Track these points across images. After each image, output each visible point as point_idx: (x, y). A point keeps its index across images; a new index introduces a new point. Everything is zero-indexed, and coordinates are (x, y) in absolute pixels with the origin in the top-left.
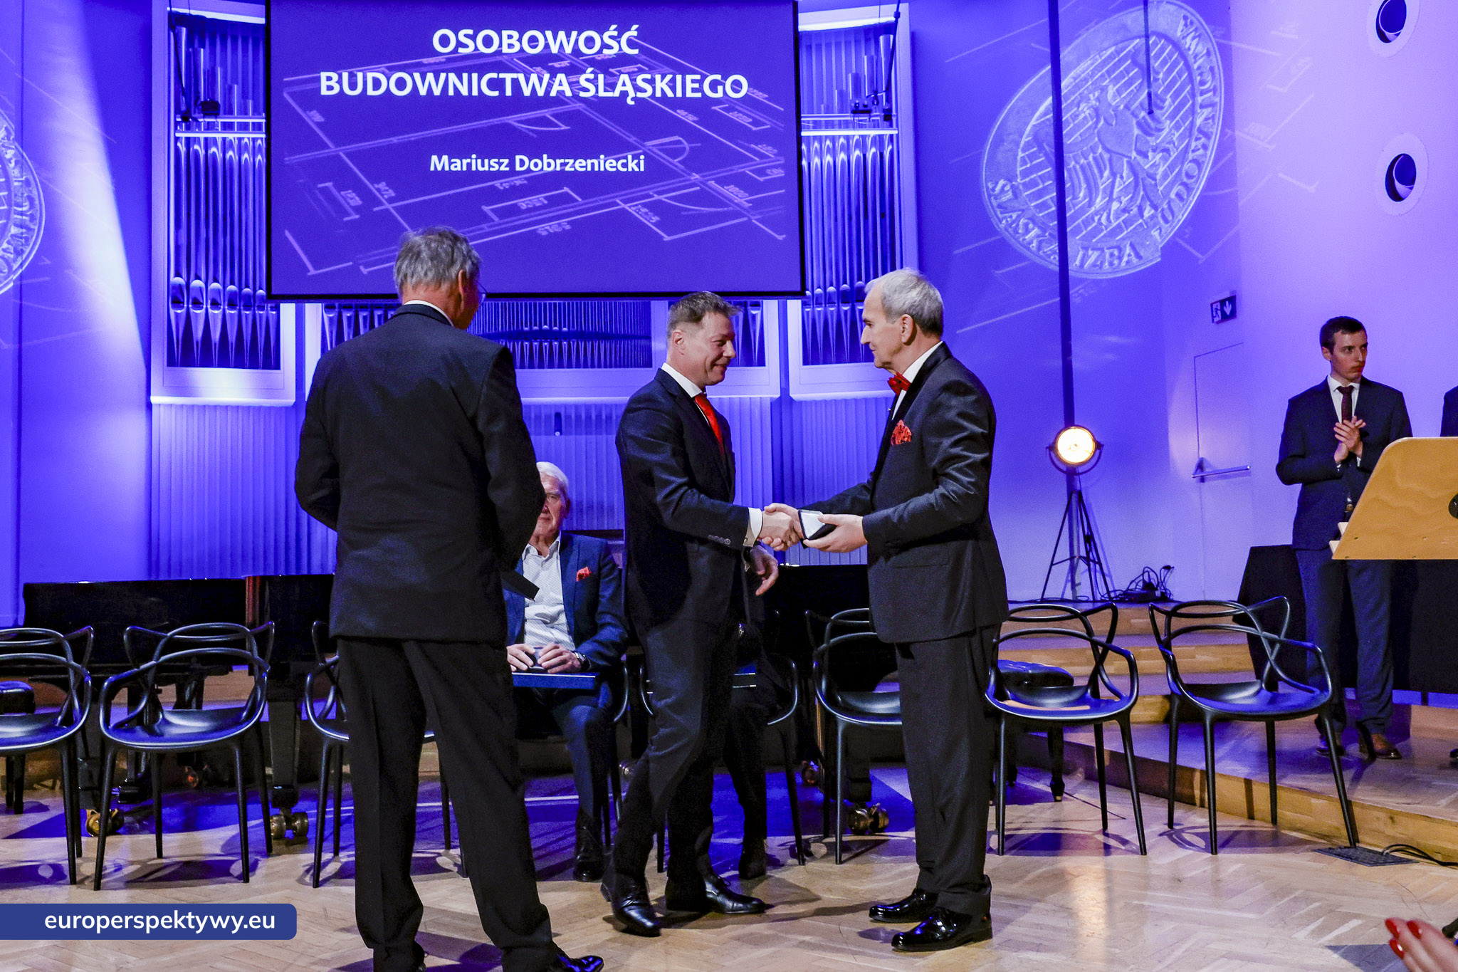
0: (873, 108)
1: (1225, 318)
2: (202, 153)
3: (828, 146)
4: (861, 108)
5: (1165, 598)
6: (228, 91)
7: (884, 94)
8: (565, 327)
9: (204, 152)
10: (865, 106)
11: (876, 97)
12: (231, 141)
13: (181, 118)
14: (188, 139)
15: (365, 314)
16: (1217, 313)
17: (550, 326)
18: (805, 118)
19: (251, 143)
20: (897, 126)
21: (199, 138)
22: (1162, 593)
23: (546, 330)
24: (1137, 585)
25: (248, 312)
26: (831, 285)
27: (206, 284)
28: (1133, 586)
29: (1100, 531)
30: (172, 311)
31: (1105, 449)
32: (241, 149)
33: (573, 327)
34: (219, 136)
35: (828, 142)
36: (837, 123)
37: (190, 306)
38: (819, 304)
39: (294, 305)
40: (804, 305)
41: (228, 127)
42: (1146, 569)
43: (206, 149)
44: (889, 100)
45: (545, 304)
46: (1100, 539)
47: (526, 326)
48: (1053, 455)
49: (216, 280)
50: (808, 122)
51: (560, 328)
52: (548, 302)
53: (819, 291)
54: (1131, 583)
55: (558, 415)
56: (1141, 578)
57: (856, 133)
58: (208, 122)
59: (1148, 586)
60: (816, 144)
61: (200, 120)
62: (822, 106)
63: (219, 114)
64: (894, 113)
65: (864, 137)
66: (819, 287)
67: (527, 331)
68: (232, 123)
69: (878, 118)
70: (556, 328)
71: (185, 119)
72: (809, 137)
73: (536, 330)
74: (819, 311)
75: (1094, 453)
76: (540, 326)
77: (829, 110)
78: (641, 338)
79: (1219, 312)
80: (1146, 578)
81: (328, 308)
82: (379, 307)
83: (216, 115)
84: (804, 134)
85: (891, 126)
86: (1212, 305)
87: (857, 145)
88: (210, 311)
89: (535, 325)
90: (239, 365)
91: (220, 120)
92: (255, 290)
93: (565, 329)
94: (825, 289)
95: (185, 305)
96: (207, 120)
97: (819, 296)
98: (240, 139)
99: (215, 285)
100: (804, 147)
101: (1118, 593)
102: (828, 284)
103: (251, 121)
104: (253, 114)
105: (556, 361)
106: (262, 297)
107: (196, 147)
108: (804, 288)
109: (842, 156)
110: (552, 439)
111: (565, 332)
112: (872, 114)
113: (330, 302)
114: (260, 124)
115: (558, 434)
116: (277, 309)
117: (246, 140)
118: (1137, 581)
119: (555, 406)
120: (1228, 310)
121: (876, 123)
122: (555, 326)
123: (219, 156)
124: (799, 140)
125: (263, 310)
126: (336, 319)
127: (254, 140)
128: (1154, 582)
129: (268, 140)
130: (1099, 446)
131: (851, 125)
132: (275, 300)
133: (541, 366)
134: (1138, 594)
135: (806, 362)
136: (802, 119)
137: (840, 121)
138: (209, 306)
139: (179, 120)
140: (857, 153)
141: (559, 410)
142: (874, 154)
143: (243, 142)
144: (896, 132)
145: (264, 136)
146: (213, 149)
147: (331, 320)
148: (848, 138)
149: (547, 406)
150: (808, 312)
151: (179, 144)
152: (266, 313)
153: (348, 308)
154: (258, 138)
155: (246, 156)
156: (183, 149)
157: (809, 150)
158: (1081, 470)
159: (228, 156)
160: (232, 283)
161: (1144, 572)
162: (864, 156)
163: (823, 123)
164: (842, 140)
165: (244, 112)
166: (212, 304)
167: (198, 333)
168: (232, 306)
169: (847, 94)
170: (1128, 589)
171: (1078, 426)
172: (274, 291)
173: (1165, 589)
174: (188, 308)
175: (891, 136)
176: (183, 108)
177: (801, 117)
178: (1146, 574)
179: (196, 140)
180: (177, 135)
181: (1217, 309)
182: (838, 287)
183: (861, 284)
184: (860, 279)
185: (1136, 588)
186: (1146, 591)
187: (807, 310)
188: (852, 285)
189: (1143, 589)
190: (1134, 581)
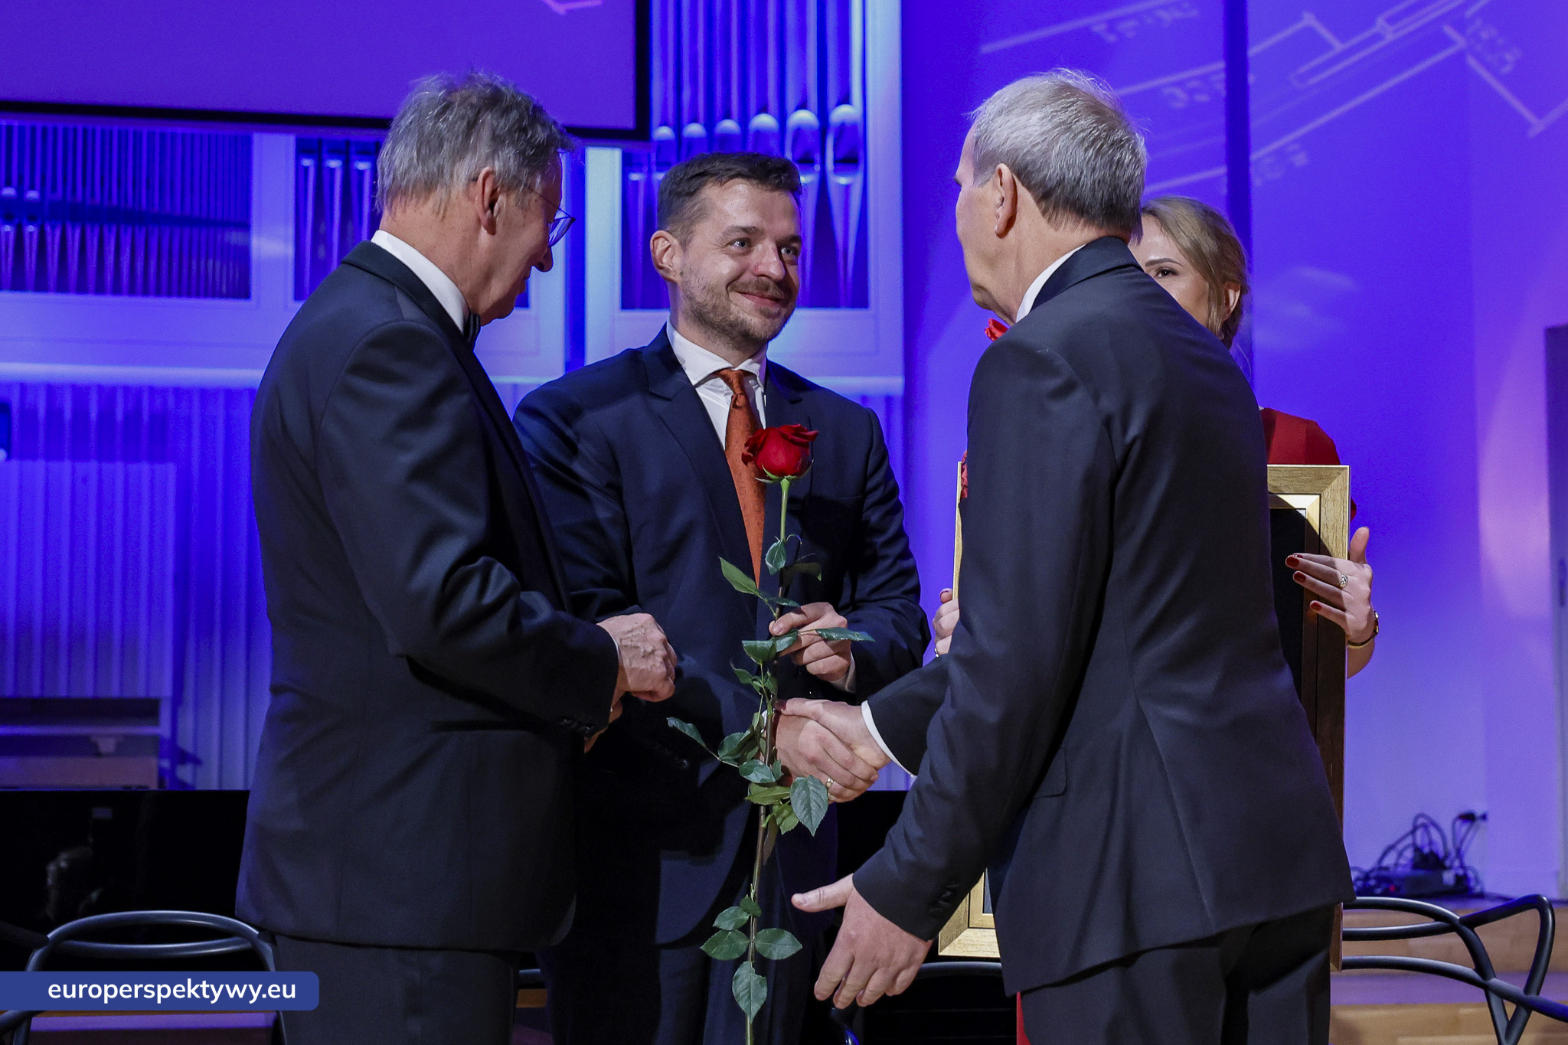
5: (1463, 890)
8: (32, 189)
22: (1457, 876)
24: (1400, 854)
28: (1389, 861)
33: (54, 189)
38: (662, 166)
40: (628, 165)
42: (1421, 821)
53: (664, 132)
54: (1386, 853)
56: (1409, 840)
59: (1429, 862)
66: (664, 123)
78: (224, 224)
80: (1421, 842)
94: (678, 128)
97: (663, 143)
102: (685, 117)
118: (1400, 847)
128: (1440, 852)
134: (1403, 879)
135: (628, 302)
150: (636, 183)
161: (1413, 832)
170: (1380, 864)
173: (1462, 866)
178: (1419, 833)
182: (710, 125)
183: (765, 121)
184: (763, 109)
185: (1396, 865)
186: (1420, 873)
187: (635, 177)
188: (744, 121)
189: (1415, 865)
190: (1391, 848)
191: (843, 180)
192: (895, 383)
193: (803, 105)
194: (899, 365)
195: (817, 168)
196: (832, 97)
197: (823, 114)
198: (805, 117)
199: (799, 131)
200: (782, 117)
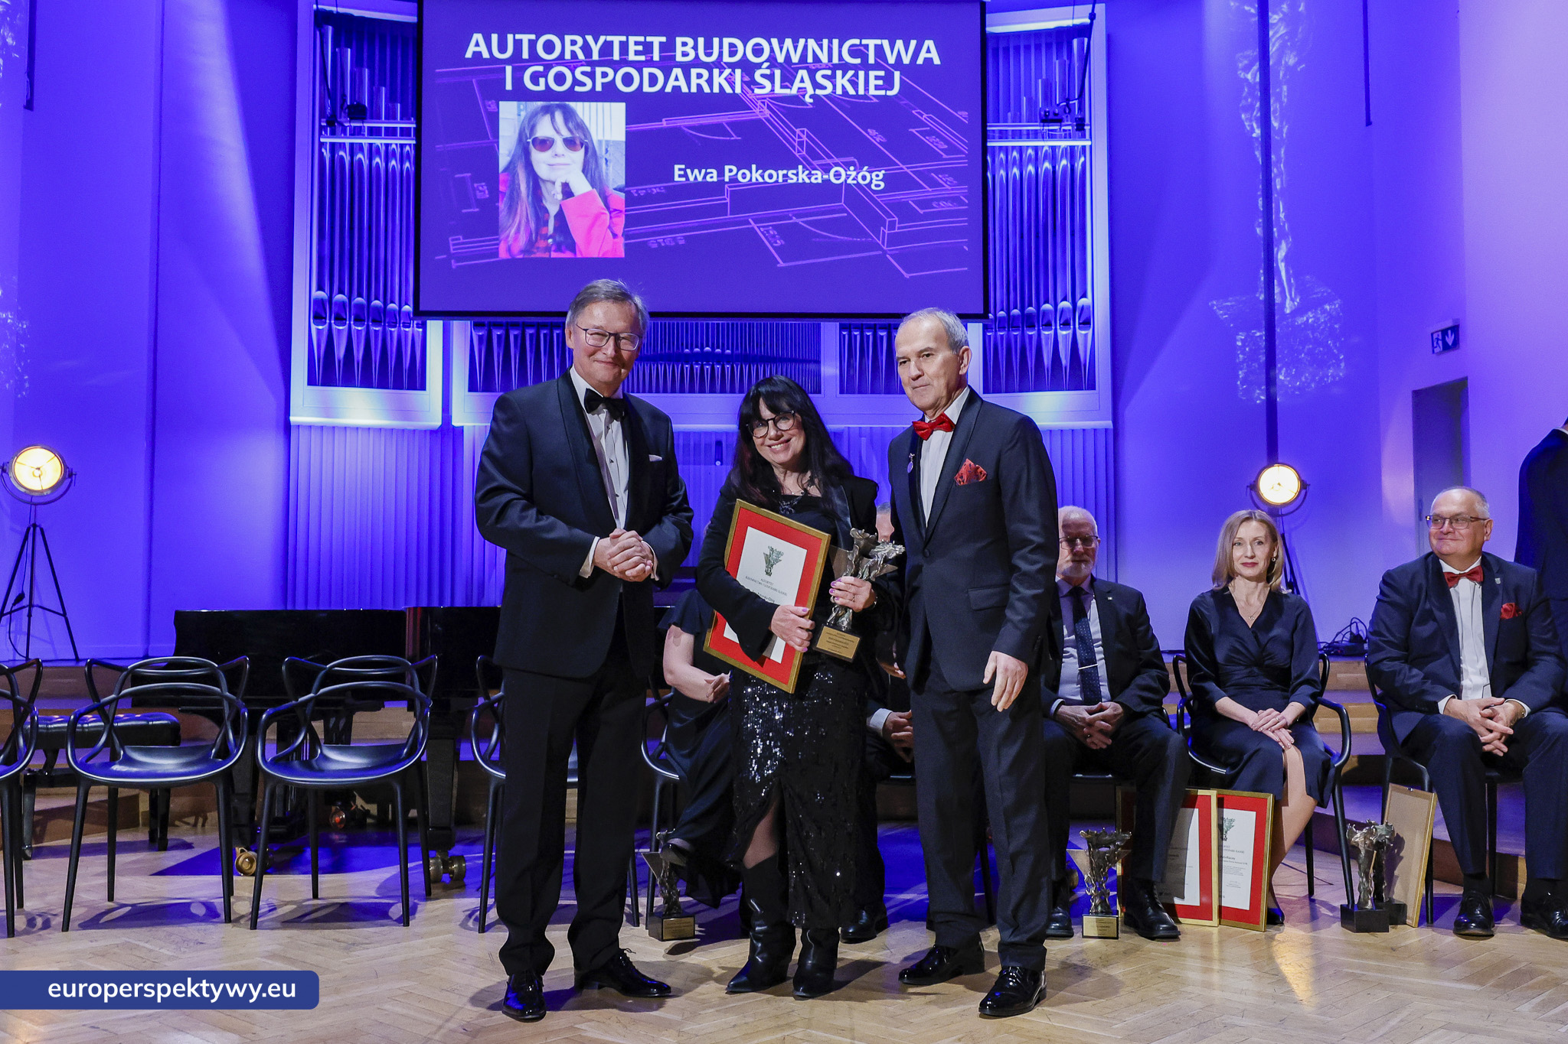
0: (1064, 117)
1: (1446, 347)
2: (347, 159)
3: (1015, 157)
4: (1051, 116)
6: (374, 96)
7: (1076, 102)
8: (728, 349)
9: (349, 158)
10: (1055, 114)
11: (1068, 105)
12: (378, 146)
13: (326, 122)
14: (332, 145)
15: (516, 333)
16: (1437, 343)
17: (713, 349)
18: (992, 127)
19: (399, 149)
20: (1091, 138)
21: (344, 144)
23: (707, 352)
24: (1343, 637)
25: (393, 329)
26: (1016, 308)
27: (350, 298)
28: (1339, 639)
29: (1304, 576)
30: (314, 327)
31: (1311, 489)
32: (389, 155)
33: (737, 349)
34: (365, 142)
35: (1015, 154)
36: (1025, 133)
37: (333, 322)
38: (1002, 328)
39: (441, 322)
40: (986, 328)
41: (374, 132)
42: (1354, 621)
43: (352, 155)
44: (1081, 108)
45: (707, 324)
46: (1303, 585)
47: (687, 348)
48: (1253, 493)
49: (360, 295)
50: (994, 131)
51: (723, 350)
52: (710, 322)
53: (1002, 313)
54: (1337, 635)
55: (719, 444)
57: (1046, 144)
58: (355, 127)
59: (1356, 638)
60: (1002, 155)
61: (346, 125)
62: (1009, 114)
63: (366, 119)
64: (1087, 121)
65: (1053, 148)
66: (1002, 310)
67: (687, 354)
68: (381, 128)
69: (1070, 128)
70: (718, 350)
71: (332, 124)
72: (994, 147)
73: (697, 352)
74: (1002, 336)
75: (1300, 492)
76: (702, 348)
77: (1017, 118)
78: (809, 361)
79: (1440, 342)
80: (1354, 630)
81: (477, 326)
82: (530, 325)
83: (363, 119)
84: (989, 144)
85: (1083, 137)
86: (1432, 334)
87: (1046, 157)
88: (353, 327)
89: (697, 347)
90: (382, 385)
91: (366, 125)
92: (400, 307)
93: (728, 351)
94: (1008, 312)
95: (328, 321)
96: (353, 125)
97: (1001, 319)
98: (387, 145)
99: (360, 299)
100: (989, 158)
101: (1322, 645)
102: (1012, 306)
103: (399, 126)
104: (401, 119)
105: (718, 387)
106: (408, 313)
107: (341, 153)
108: (987, 310)
109: (1031, 168)
110: (713, 466)
111: (728, 355)
112: (1063, 124)
113: (478, 319)
114: (410, 128)
115: (718, 463)
116: (424, 326)
117: (394, 146)
118: (1343, 633)
119: (716, 433)
120: (1450, 340)
121: (1068, 132)
122: (718, 348)
123: (366, 163)
124: (985, 150)
125: (409, 327)
126: (485, 338)
127: (402, 146)
128: (1363, 634)
129: (418, 148)
130: (1304, 485)
131: (1040, 135)
132: (422, 315)
133: (702, 391)
134: (1346, 647)
135: (986, 390)
136: (988, 128)
137: (1028, 130)
138: (352, 323)
139: (324, 124)
140: (1047, 165)
141: (719, 438)
142: (1065, 167)
143: (390, 148)
144: (1087, 143)
145: (414, 142)
146: (360, 156)
147: (480, 338)
148: (1036, 149)
149: (707, 433)
150: (990, 336)
151: (323, 150)
152: (413, 330)
153: (498, 326)
154: (406, 145)
155: (393, 162)
156: (327, 154)
157: (993, 161)
158: (1284, 511)
159: (374, 163)
160: (377, 298)
161: (1351, 624)
162: (1054, 167)
163: (1010, 133)
164: (1030, 151)
165: (390, 116)
166: (355, 320)
167: (340, 352)
168: (376, 322)
169: (1036, 102)
170: (1334, 641)
171: (1283, 464)
172: (422, 308)
174: (330, 324)
175: (1084, 148)
176: (329, 110)
177: (986, 126)
178: (1354, 626)
179: (342, 146)
180: (322, 140)
181: (1438, 339)
182: (1022, 309)
183: (1048, 307)
184: (1046, 301)
185: (1342, 640)
186: (1353, 644)
187: (989, 334)
188: (1038, 307)
189: (1350, 641)
190: (1340, 632)
191: (1083, 332)
192: (1109, 424)
193: (1065, 299)
194: (1111, 417)
195: (1072, 327)
196: (1078, 295)
197: (1074, 303)
198: (1066, 304)
199: (1063, 311)
200: (1056, 305)
